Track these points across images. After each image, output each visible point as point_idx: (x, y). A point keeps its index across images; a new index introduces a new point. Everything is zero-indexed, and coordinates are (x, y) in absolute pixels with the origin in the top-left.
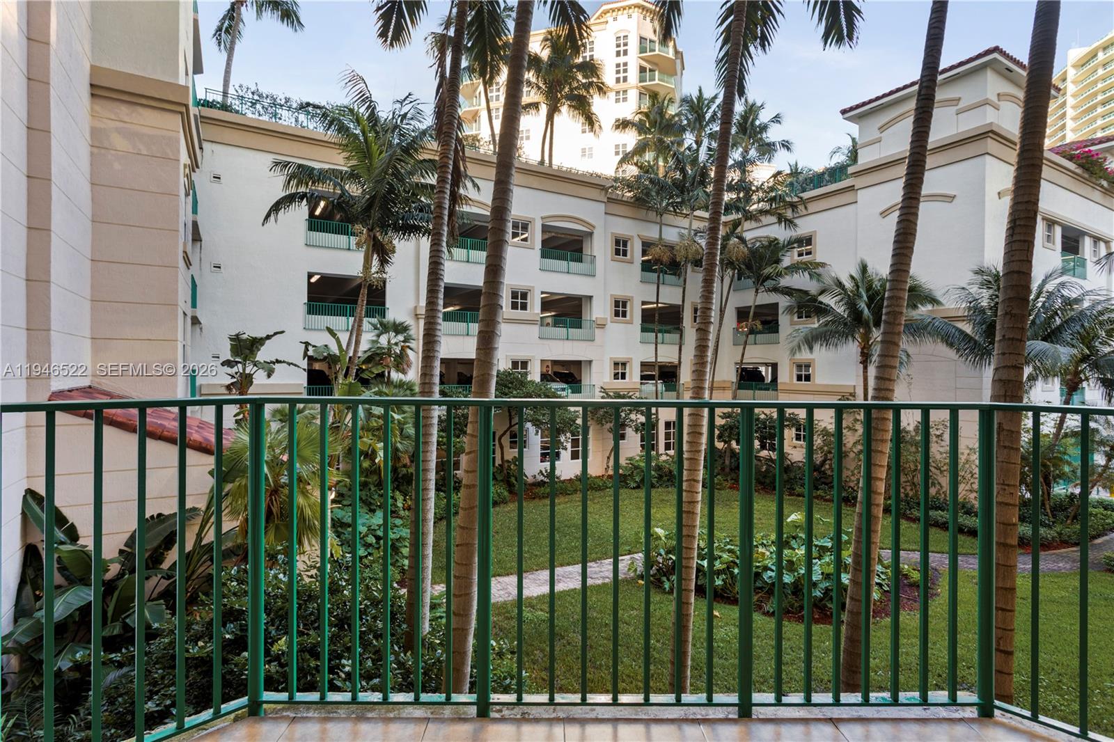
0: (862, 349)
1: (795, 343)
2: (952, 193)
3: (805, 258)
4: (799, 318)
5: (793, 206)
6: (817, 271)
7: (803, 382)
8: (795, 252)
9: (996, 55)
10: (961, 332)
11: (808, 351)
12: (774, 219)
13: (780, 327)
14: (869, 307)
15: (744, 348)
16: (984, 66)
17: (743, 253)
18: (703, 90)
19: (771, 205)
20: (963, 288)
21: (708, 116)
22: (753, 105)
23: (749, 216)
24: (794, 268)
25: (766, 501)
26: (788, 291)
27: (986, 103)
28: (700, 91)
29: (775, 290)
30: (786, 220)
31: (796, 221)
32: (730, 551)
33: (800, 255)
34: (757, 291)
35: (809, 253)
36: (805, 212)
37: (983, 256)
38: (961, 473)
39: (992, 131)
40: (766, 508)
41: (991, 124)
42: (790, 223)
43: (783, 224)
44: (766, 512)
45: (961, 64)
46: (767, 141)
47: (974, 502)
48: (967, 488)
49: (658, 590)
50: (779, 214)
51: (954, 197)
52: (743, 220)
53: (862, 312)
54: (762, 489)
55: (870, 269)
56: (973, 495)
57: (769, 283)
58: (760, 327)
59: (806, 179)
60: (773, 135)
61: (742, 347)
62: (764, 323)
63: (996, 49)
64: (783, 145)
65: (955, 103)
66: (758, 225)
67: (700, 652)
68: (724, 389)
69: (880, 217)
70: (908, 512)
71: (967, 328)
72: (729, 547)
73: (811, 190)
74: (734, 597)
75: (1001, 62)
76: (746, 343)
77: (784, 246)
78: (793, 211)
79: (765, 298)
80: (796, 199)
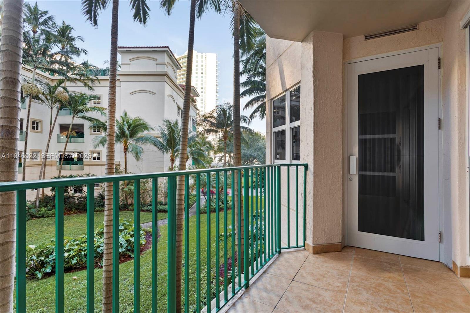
0: (125, 146)
1: (96, 143)
2: (155, 92)
3: (97, 105)
4: (94, 131)
5: (93, 81)
6: (104, 111)
7: (96, 160)
8: (92, 102)
9: (167, 49)
10: (160, 142)
11: (102, 146)
12: (82, 84)
13: (84, 135)
14: (128, 130)
15: (66, 144)
16: (164, 51)
17: (66, 97)
18: (38, 5)
19: (81, 78)
20: (160, 126)
21: (41, 20)
22: (68, 26)
23: (70, 80)
24: (93, 109)
25: (82, 217)
26: (90, 119)
27: (164, 64)
28: (36, 4)
29: (83, 118)
30: (88, 86)
31: (93, 88)
32: (77, 245)
33: (95, 103)
34: (74, 117)
35: (99, 103)
36: (98, 84)
37: (164, 116)
38: (158, 191)
39: (167, 74)
40: (83, 220)
41: (166, 72)
42: (90, 88)
43: (87, 87)
44: (84, 222)
45: (158, 47)
46: (75, 46)
47: (163, 201)
48: (160, 196)
49: (32, 280)
50: (85, 83)
51: (155, 93)
52: (66, 80)
53: (125, 132)
54: (78, 212)
55: (128, 114)
56: (162, 198)
57: (80, 114)
58: (75, 134)
59: (98, 70)
60: (77, 44)
61: (65, 144)
62: (77, 133)
63: (168, 47)
64: (83, 51)
65: (155, 60)
66: (75, 85)
67: (73, 300)
68: (52, 165)
69: (130, 95)
70: (143, 209)
71: (161, 140)
72: (75, 243)
73: (100, 76)
74: (82, 266)
75: (169, 52)
76: (67, 142)
77: (88, 98)
78: (92, 83)
79: (78, 121)
80: (94, 78)
